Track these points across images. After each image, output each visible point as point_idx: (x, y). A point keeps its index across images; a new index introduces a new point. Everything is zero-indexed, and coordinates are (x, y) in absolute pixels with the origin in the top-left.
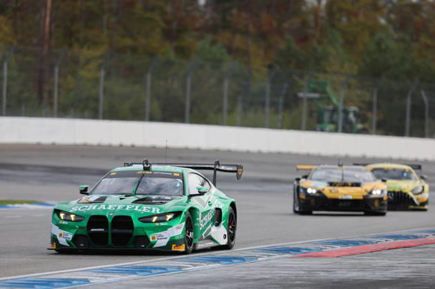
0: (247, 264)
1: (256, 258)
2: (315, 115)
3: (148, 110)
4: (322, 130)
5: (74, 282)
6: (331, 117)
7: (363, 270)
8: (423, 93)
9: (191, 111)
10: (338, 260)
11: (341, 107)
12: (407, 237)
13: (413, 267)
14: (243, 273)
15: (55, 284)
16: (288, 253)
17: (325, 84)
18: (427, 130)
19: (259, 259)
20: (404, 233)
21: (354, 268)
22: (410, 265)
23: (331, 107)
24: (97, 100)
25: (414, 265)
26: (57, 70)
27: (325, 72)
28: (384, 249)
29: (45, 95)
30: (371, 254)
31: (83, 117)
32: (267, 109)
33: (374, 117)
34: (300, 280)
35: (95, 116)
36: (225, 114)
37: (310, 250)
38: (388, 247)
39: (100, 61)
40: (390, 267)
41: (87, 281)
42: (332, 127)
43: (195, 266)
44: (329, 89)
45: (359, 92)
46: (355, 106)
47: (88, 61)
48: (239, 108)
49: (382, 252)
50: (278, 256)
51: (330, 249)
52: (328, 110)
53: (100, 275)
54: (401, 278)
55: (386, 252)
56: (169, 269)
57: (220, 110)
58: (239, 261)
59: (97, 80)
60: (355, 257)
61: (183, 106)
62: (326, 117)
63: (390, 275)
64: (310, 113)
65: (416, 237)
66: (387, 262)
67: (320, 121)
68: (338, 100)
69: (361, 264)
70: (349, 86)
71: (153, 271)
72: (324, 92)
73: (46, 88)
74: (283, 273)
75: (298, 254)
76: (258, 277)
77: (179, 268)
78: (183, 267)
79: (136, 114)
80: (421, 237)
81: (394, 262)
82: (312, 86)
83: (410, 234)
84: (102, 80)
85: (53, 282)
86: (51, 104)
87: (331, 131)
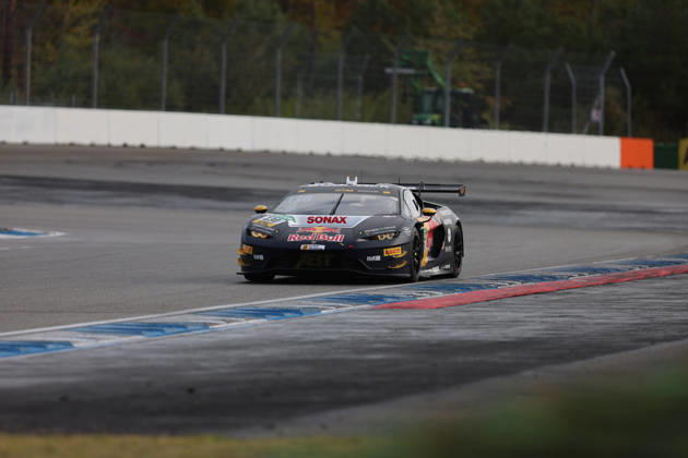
0: (305, 319)
1: (319, 310)
2: (410, 99)
3: (164, 94)
4: (421, 123)
5: (50, 346)
6: (434, 104)
7: (475, 326)
8: (568, 68)
9: (228, 95)
10: (438, 312)
11: (448, 89)
12: (541, 278)
13: (547, 322)
14: (298, 333)
15: (22, 349)
16: (366, 302)
17: (425, 54)
18: (574, 122)
19: (323, 312)
20: (537, 271)
21: (461, 324)
22: (545, 320)
23: (433, 89)
24: (89, 78)
25: (550, 319)
26: (29, 34)
27: (427, 36)
28: (506, 296)
29: (14, 71)
30: (487, 303)
31: (69, 105)
32: (341, 93)
33: (496, 103)
34: (382, 342)
35: (86, 103)
36: (279, 101)
37: (398, 298)
38: (512, 293)
39: (95, 21)
40: (515, 322)
41: (68, 344)
42: (436, 117)
43: (228, 322)
44: (430, 62)
45: (475, 67)
46: (471, 86)
47: (76, 22)
48: (299, 91)
49: (504, 301)
50: (352, 307)
51: (428, 297)
52: (429, 93)
53: (89, 336)
54: (530, 338)
55: (509, 301)
56: (190, 328)
57: (271, 94)
58: (294, 315)
59: (89, 48)
60: (464, 307)
61: (216, 87)
62: (427, 102)
63: (513, 333)
64: (404, 98)
65: (554, 278)
66: (510, 315)
67: (418, 108)
68: (444, 79)
69: (471, 318)
70: (461, 58)
71: (166, 330)
72: (424, 67)
73: (15, 61)
74: (359, 332)
75: (381, 304)
76: (320, 338)
77: (205, 325)
78: (211, 324)
79: (147, 100)
80: (562, 278)
81: (520, 315)
82: (406, 57)
83: (545, 274)
84: (96, 48)
85: (19, 346)
86: (21, 86)
87: (433, 124)
